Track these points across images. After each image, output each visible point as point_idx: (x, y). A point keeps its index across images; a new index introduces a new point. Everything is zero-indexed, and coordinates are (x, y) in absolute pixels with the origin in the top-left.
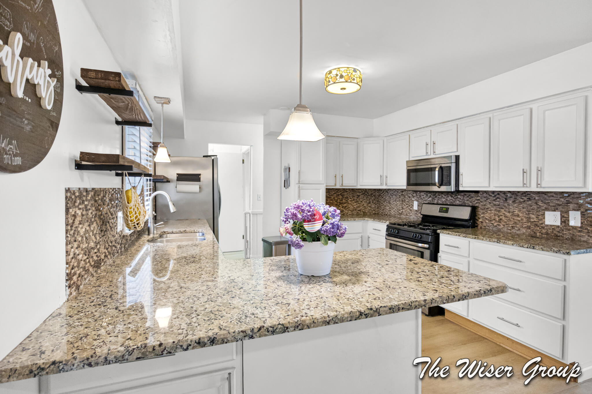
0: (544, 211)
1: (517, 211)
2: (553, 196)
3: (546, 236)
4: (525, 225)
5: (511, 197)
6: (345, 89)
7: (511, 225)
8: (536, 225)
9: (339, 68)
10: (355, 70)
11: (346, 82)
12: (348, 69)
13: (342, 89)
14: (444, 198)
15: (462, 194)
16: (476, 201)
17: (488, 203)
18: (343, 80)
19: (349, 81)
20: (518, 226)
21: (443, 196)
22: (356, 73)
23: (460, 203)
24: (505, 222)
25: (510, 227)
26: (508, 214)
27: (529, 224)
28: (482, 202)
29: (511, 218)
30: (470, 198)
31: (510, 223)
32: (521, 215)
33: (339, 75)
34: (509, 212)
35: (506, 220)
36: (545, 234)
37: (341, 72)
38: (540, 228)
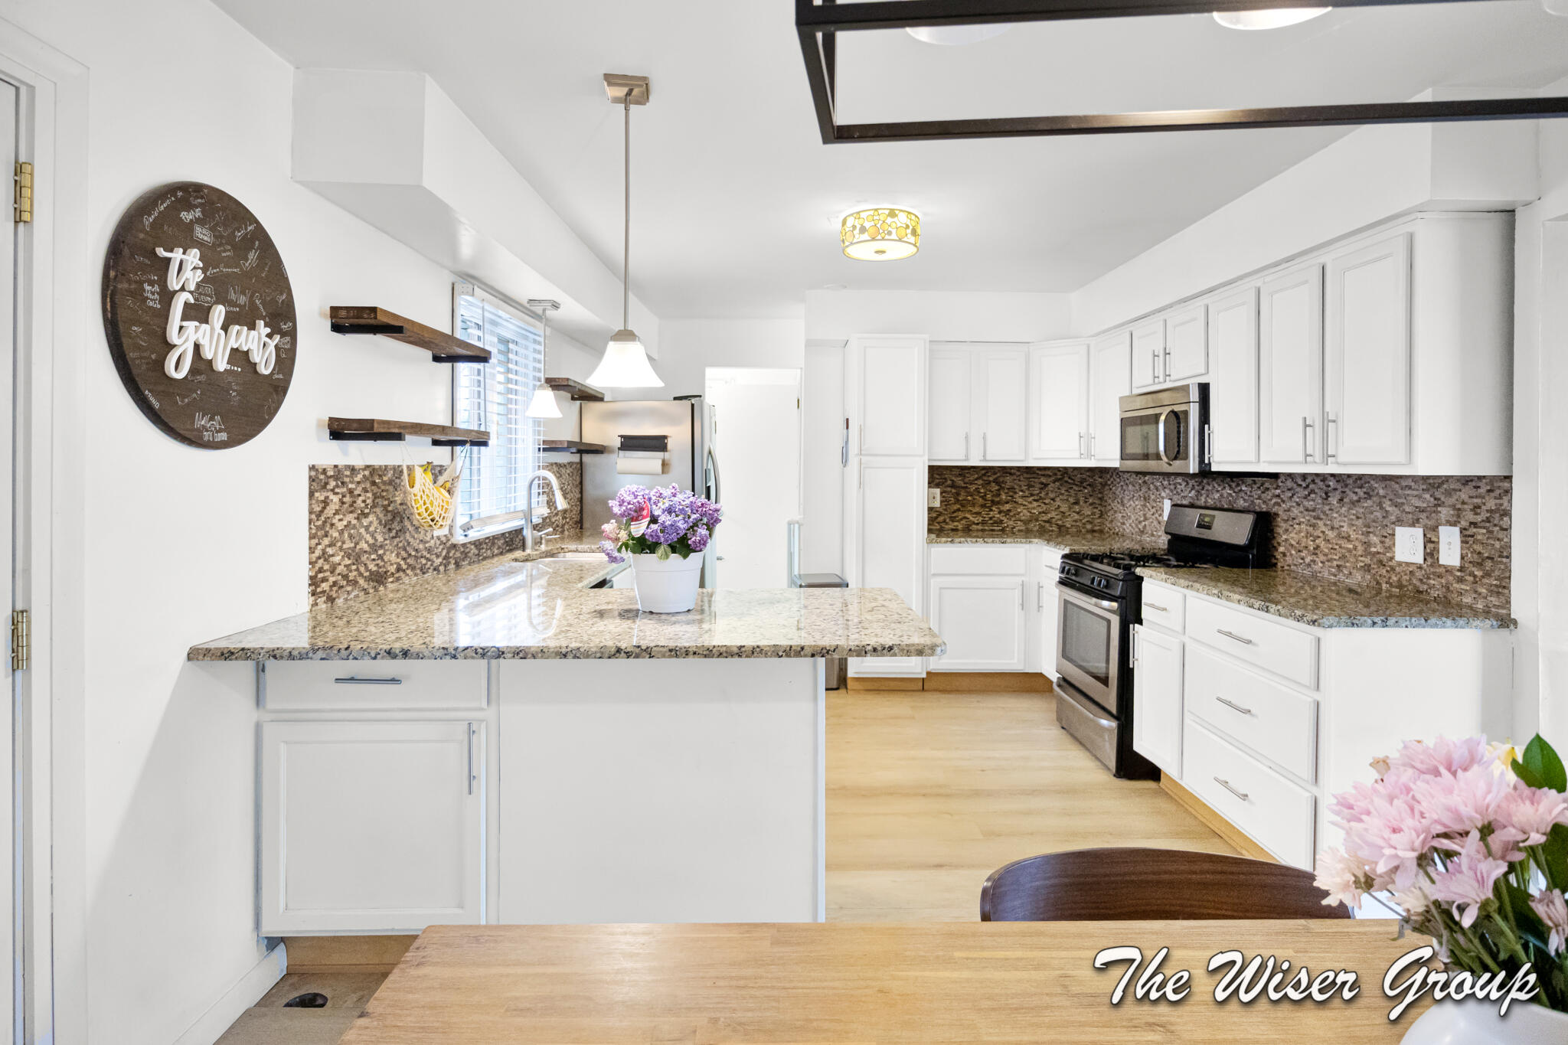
0: (1393, 526)
1: (1345, 524)
2: (1410, 488)
3: (1398, 590)
4: (1361, 561)
5: (1335, 489)
6: (883, 252)
7: (1335, 563)
8: (1381, 563)
9: (858, 213)
10: (892, 213)
11: (873, 239)
12: (876, 213)
13: (877, 252)
14: (1218, 491)
15: (1249, 480)
16: (1274, 501)
17: (1294, 504)
18: (865, 236)
19: (879, 237)
20: (1348, 564)
21: (1216, 485)
22: (895, 219)
23: (1245, 504)
24: (1326, 555)
25: (1333, 567)
26: (1331, 534)
27: (1367, 560)
28: (1283, 501)
29: (1336, 544)
30: (1263, 492)
31: (1335, 557)
32: (1353, 536)
33: (858, 227)
34: (1332, 528)
35: (1327, 548)
36: (1397, 587)
37: (861, 221)
38: (1387, 571)
